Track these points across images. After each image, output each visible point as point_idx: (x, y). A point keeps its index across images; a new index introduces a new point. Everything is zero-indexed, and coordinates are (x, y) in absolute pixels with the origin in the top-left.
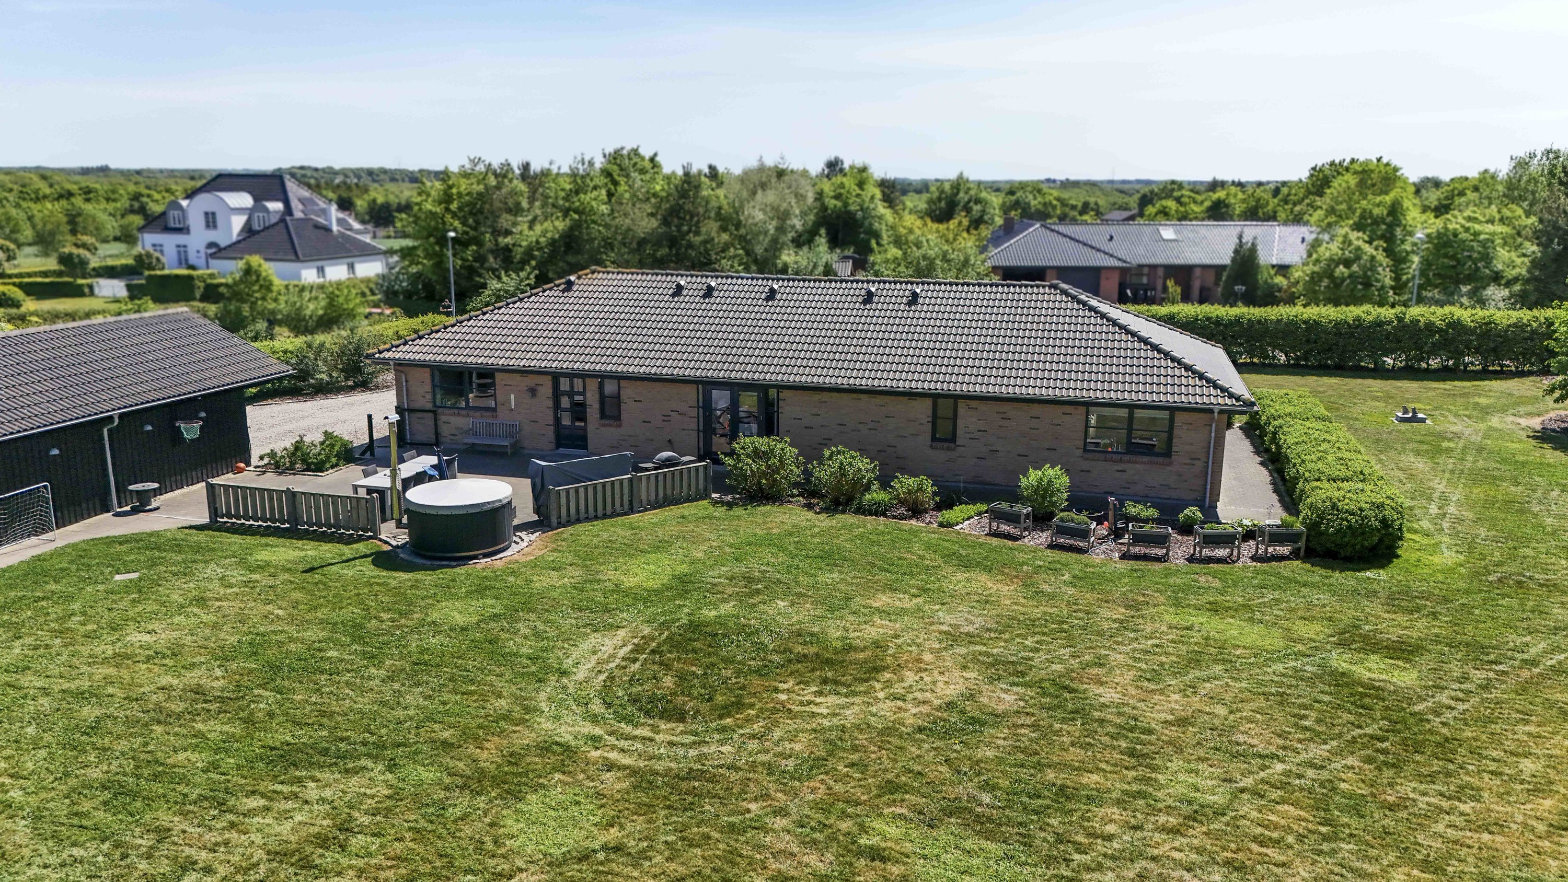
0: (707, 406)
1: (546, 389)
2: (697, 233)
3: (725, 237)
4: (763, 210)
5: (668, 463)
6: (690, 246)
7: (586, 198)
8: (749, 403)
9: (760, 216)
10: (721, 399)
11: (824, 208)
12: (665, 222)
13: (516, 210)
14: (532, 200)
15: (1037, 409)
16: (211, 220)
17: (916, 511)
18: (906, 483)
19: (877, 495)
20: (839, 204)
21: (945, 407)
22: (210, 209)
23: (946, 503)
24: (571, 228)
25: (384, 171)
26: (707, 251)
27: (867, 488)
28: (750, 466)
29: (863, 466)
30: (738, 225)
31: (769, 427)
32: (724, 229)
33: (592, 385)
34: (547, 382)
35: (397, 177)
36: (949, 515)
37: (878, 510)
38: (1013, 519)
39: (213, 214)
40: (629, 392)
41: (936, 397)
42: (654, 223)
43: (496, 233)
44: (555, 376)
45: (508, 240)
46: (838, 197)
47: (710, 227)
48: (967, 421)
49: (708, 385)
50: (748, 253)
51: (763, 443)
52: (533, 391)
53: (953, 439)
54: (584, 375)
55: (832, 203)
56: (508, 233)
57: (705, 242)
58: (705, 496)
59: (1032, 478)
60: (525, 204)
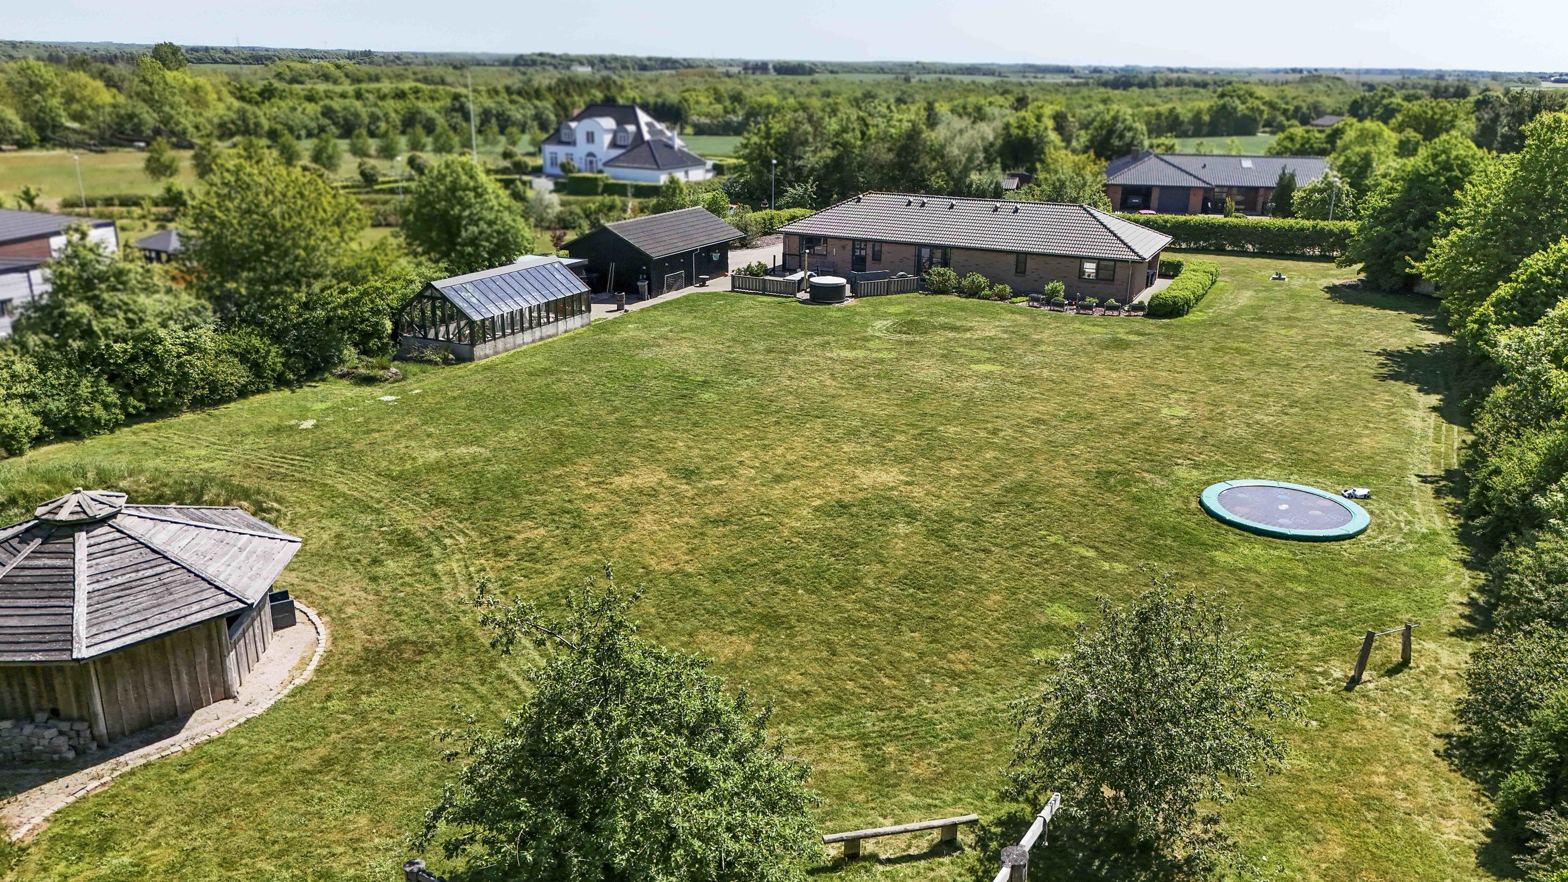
0: (919, 256)
1: (849, 247)
2: (917, 162)
3: (934, 164)
4: (959, 148)
5: (902, 276)
6: (913, 170)
7: (848, 136)
8: (938, 254)
9: (956, 152)
10: (925, 253)
11: (1009, 135)
12: (898, 155)
13: (805, 143)
14: (815, 137)
15: (1060, 260)
16: (590, 137)
17: (1002, 298)
18: (998, 288)
19: (987, 292)
20: (1021, 132)
21: (1022, 257)
22: (590, 130)
23: (1016, 296)
24: (838, 156)
25: (615, 59)
26: (922, 173)
27: (984, 289)
28: (935, 278)
29: (982, 279)
30: (942, 157)
31: (945, 263)
32: (934, 159)
33: (870, 245)
34: (850, 243)
35: (628, 64)
36: (1014, 300)
37: (987, 298)
38: (1037, 300)
39: (592, 134)
40: (885, 248)
41: (1018, 253)
42: (891, 156)
43: (794, 158)
44: (854, 240)
45: (801, 163)
46: (1020, 127)
47: (925, 160)
48: (1030, 263)
49: (920, 246)
50: (949, 174)
51: (942, 270)
52: (844, 247)
53: (1024, 272)
54: (866, 241)
55: (1014, 131)
56: (800, 158)
57: (921, 168)
58: (917, 291)
59: (1049, 287)
60: (811, 139)
